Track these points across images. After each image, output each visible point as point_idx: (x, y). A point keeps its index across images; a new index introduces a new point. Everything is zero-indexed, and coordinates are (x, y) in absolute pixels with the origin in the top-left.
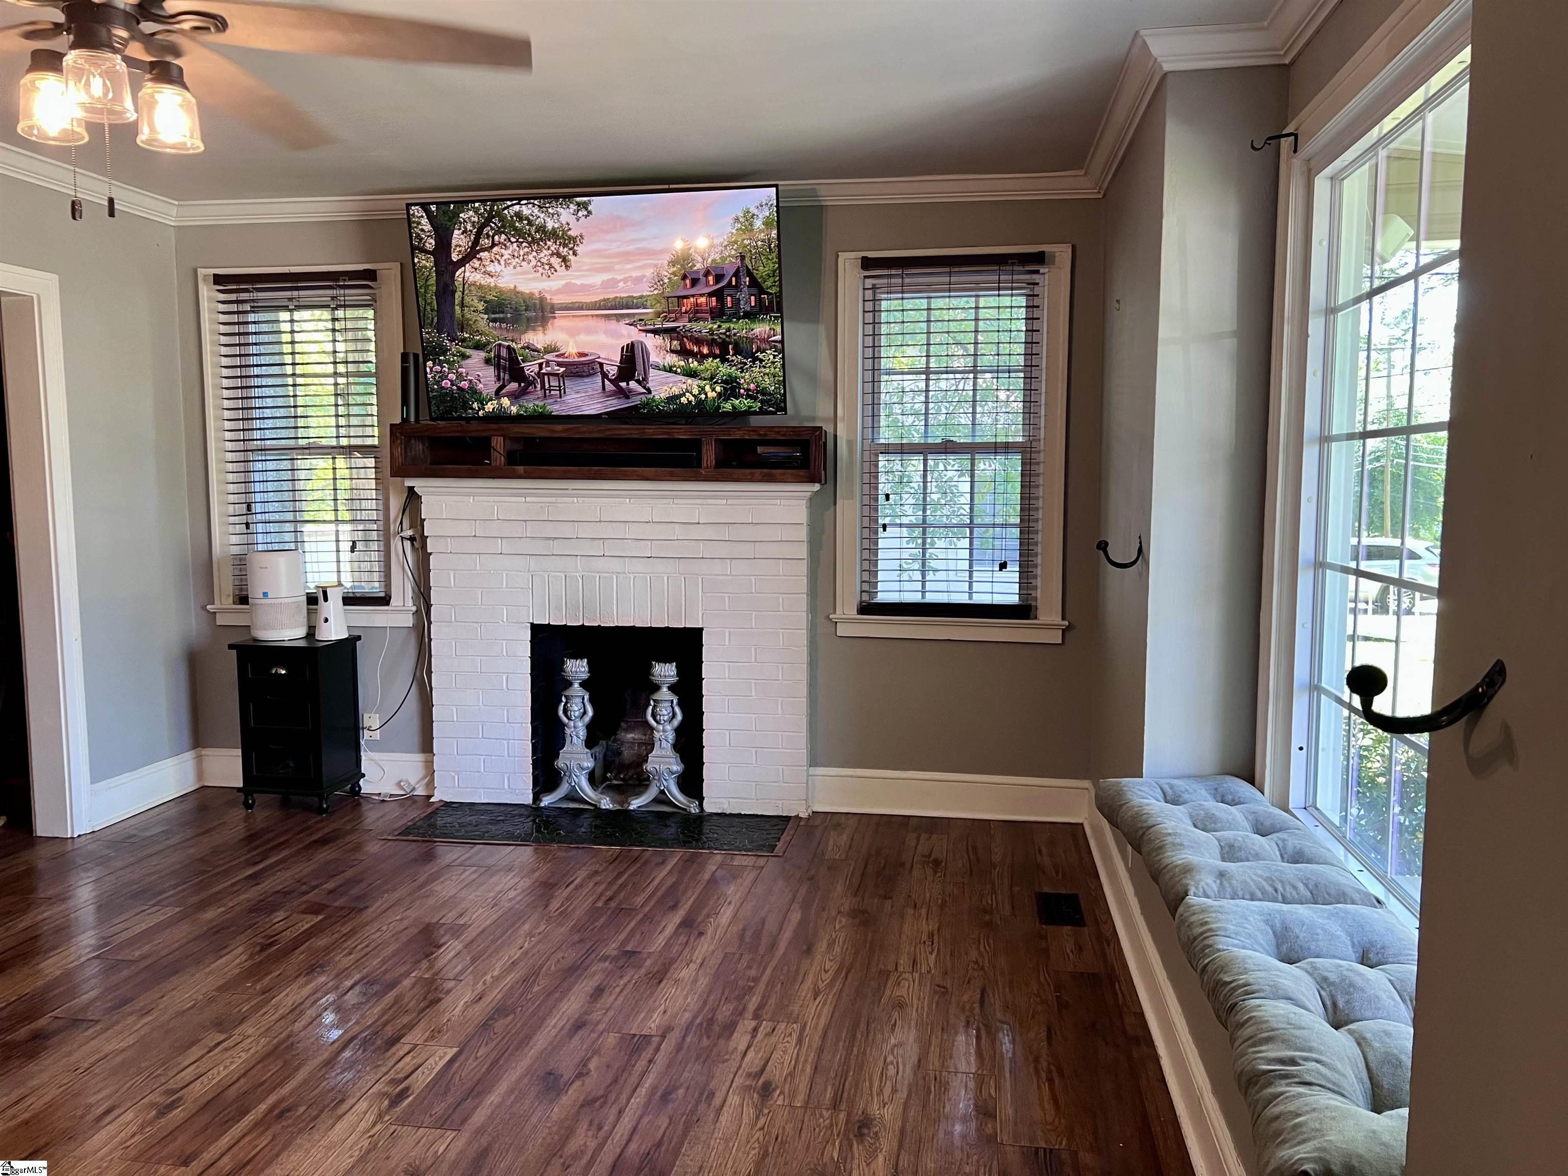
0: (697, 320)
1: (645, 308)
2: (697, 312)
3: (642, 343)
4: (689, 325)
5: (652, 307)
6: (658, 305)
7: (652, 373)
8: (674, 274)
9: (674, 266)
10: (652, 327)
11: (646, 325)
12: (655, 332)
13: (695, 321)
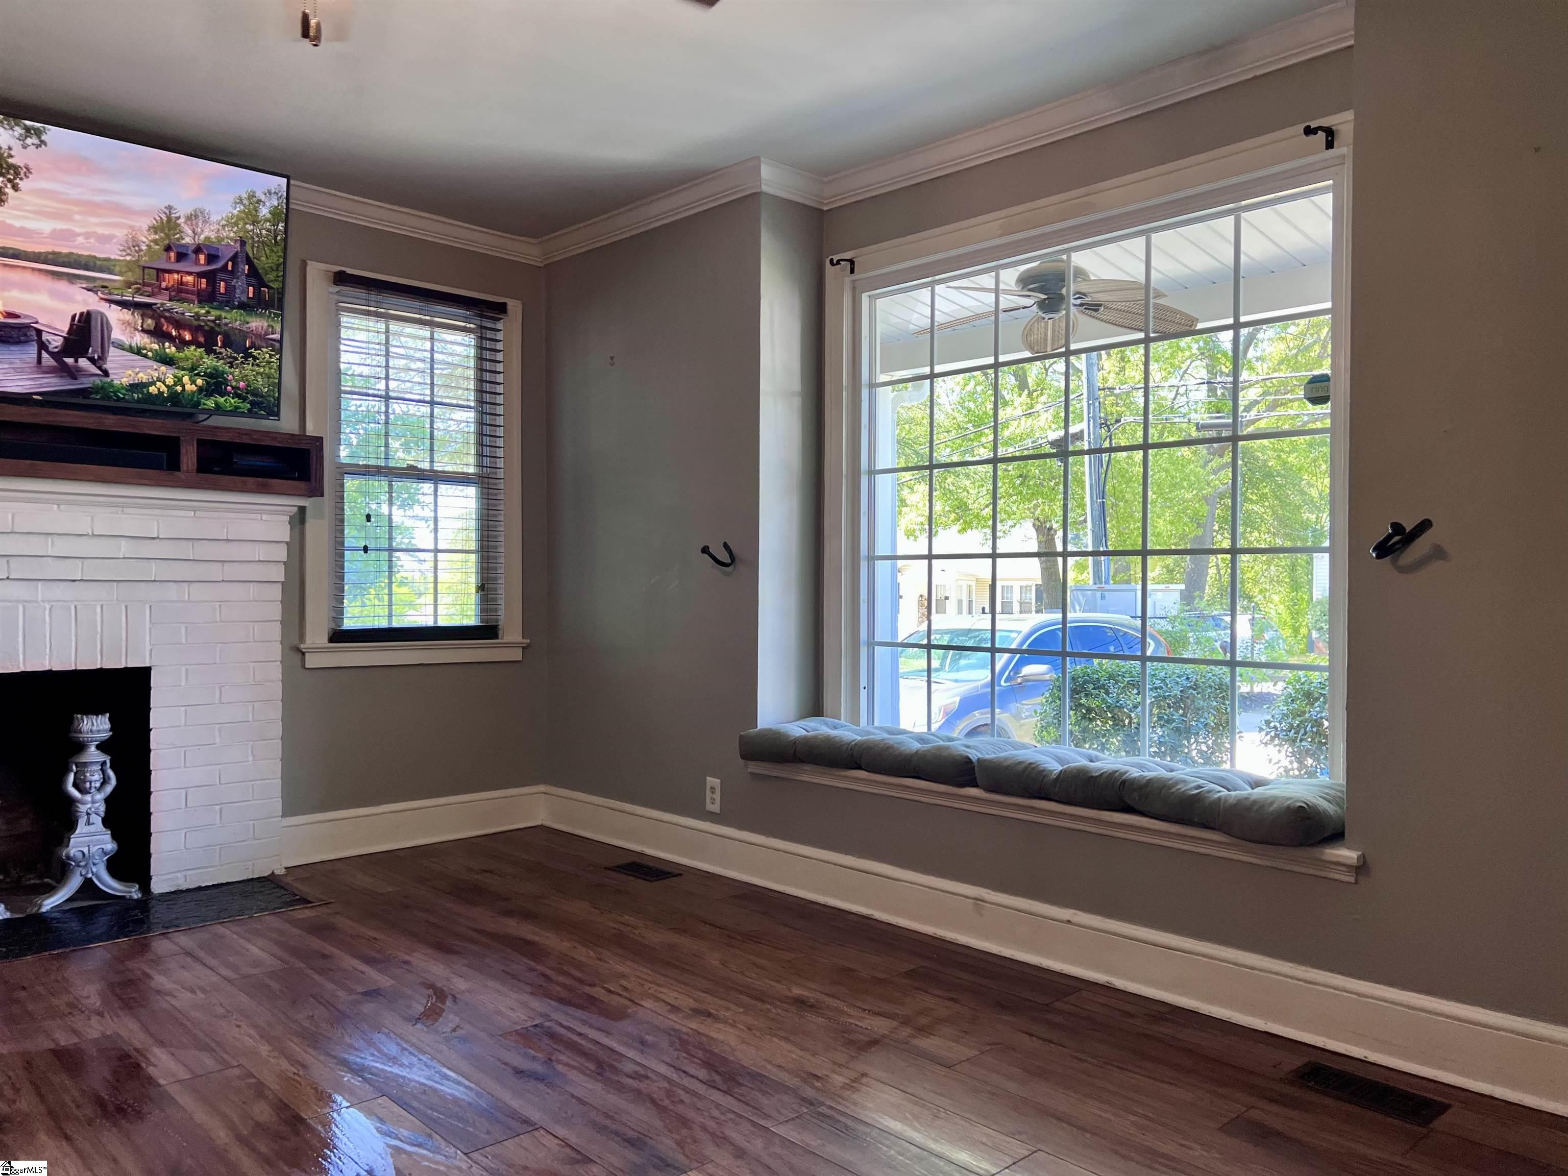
0: (182, 300)
1: (110, 273)
2: (180, 291)
3: (102, 315)
4: (169, 304)
5: (120, 274)
6: (130, 274)
7: (113, 353)
8: (155, 242)
9: (156, 233)
10: (119, 297)
11: (110, 294)
12: (123, 304)
13: (178, 301)
